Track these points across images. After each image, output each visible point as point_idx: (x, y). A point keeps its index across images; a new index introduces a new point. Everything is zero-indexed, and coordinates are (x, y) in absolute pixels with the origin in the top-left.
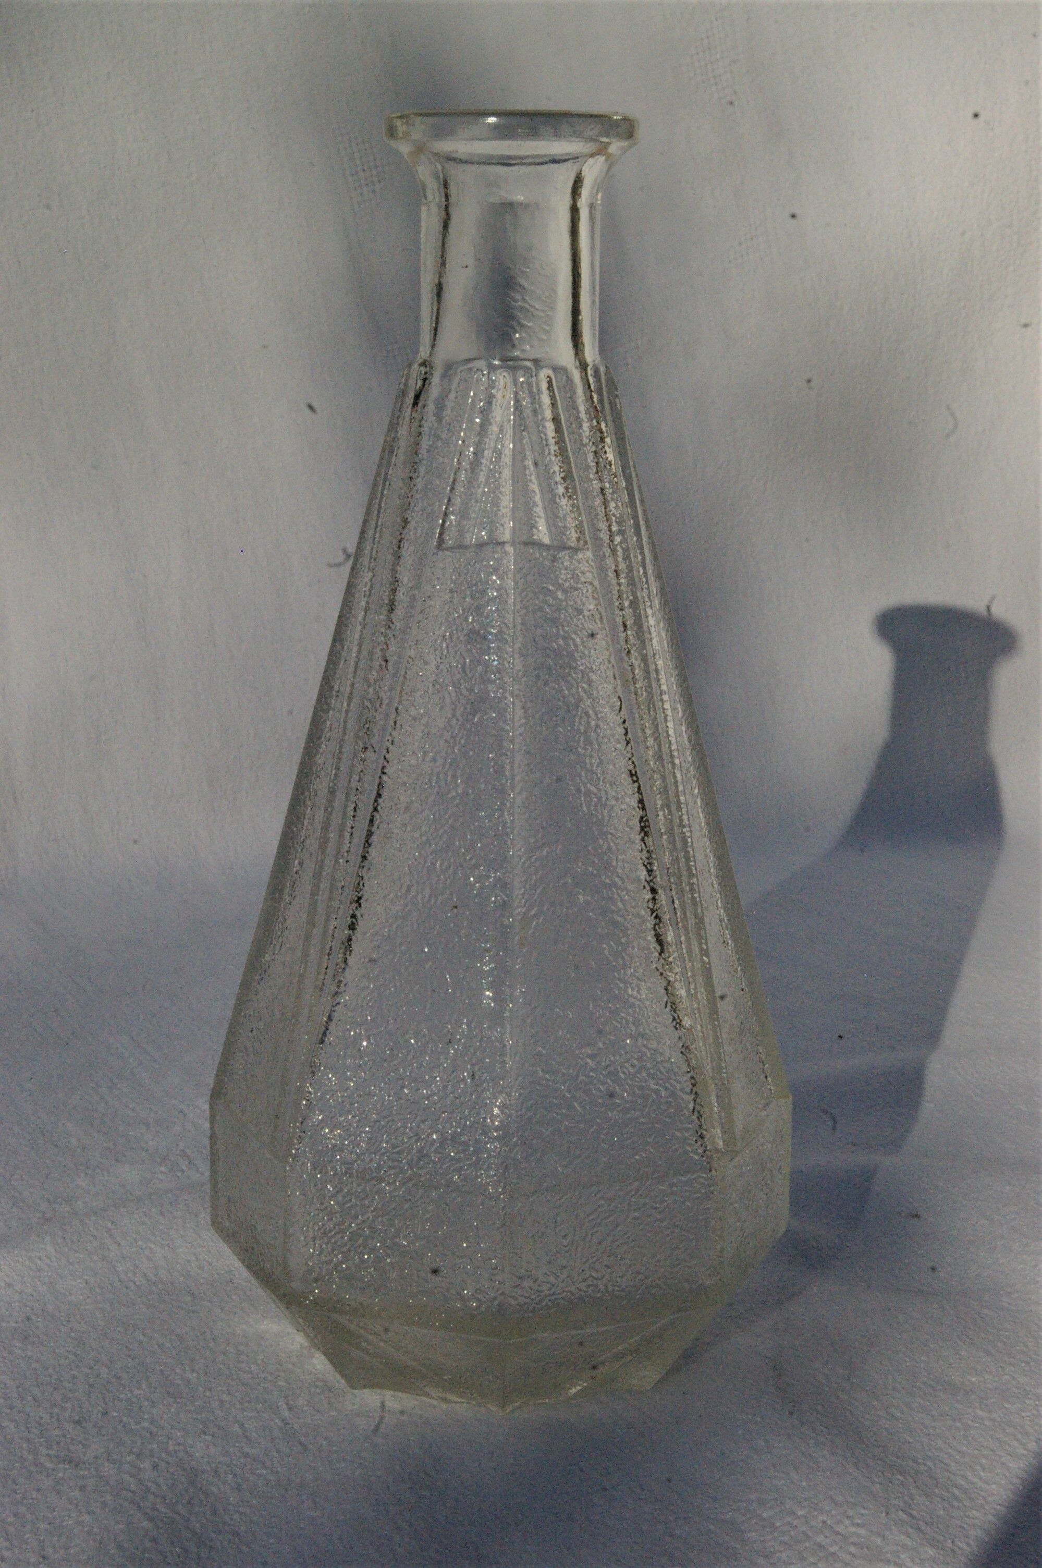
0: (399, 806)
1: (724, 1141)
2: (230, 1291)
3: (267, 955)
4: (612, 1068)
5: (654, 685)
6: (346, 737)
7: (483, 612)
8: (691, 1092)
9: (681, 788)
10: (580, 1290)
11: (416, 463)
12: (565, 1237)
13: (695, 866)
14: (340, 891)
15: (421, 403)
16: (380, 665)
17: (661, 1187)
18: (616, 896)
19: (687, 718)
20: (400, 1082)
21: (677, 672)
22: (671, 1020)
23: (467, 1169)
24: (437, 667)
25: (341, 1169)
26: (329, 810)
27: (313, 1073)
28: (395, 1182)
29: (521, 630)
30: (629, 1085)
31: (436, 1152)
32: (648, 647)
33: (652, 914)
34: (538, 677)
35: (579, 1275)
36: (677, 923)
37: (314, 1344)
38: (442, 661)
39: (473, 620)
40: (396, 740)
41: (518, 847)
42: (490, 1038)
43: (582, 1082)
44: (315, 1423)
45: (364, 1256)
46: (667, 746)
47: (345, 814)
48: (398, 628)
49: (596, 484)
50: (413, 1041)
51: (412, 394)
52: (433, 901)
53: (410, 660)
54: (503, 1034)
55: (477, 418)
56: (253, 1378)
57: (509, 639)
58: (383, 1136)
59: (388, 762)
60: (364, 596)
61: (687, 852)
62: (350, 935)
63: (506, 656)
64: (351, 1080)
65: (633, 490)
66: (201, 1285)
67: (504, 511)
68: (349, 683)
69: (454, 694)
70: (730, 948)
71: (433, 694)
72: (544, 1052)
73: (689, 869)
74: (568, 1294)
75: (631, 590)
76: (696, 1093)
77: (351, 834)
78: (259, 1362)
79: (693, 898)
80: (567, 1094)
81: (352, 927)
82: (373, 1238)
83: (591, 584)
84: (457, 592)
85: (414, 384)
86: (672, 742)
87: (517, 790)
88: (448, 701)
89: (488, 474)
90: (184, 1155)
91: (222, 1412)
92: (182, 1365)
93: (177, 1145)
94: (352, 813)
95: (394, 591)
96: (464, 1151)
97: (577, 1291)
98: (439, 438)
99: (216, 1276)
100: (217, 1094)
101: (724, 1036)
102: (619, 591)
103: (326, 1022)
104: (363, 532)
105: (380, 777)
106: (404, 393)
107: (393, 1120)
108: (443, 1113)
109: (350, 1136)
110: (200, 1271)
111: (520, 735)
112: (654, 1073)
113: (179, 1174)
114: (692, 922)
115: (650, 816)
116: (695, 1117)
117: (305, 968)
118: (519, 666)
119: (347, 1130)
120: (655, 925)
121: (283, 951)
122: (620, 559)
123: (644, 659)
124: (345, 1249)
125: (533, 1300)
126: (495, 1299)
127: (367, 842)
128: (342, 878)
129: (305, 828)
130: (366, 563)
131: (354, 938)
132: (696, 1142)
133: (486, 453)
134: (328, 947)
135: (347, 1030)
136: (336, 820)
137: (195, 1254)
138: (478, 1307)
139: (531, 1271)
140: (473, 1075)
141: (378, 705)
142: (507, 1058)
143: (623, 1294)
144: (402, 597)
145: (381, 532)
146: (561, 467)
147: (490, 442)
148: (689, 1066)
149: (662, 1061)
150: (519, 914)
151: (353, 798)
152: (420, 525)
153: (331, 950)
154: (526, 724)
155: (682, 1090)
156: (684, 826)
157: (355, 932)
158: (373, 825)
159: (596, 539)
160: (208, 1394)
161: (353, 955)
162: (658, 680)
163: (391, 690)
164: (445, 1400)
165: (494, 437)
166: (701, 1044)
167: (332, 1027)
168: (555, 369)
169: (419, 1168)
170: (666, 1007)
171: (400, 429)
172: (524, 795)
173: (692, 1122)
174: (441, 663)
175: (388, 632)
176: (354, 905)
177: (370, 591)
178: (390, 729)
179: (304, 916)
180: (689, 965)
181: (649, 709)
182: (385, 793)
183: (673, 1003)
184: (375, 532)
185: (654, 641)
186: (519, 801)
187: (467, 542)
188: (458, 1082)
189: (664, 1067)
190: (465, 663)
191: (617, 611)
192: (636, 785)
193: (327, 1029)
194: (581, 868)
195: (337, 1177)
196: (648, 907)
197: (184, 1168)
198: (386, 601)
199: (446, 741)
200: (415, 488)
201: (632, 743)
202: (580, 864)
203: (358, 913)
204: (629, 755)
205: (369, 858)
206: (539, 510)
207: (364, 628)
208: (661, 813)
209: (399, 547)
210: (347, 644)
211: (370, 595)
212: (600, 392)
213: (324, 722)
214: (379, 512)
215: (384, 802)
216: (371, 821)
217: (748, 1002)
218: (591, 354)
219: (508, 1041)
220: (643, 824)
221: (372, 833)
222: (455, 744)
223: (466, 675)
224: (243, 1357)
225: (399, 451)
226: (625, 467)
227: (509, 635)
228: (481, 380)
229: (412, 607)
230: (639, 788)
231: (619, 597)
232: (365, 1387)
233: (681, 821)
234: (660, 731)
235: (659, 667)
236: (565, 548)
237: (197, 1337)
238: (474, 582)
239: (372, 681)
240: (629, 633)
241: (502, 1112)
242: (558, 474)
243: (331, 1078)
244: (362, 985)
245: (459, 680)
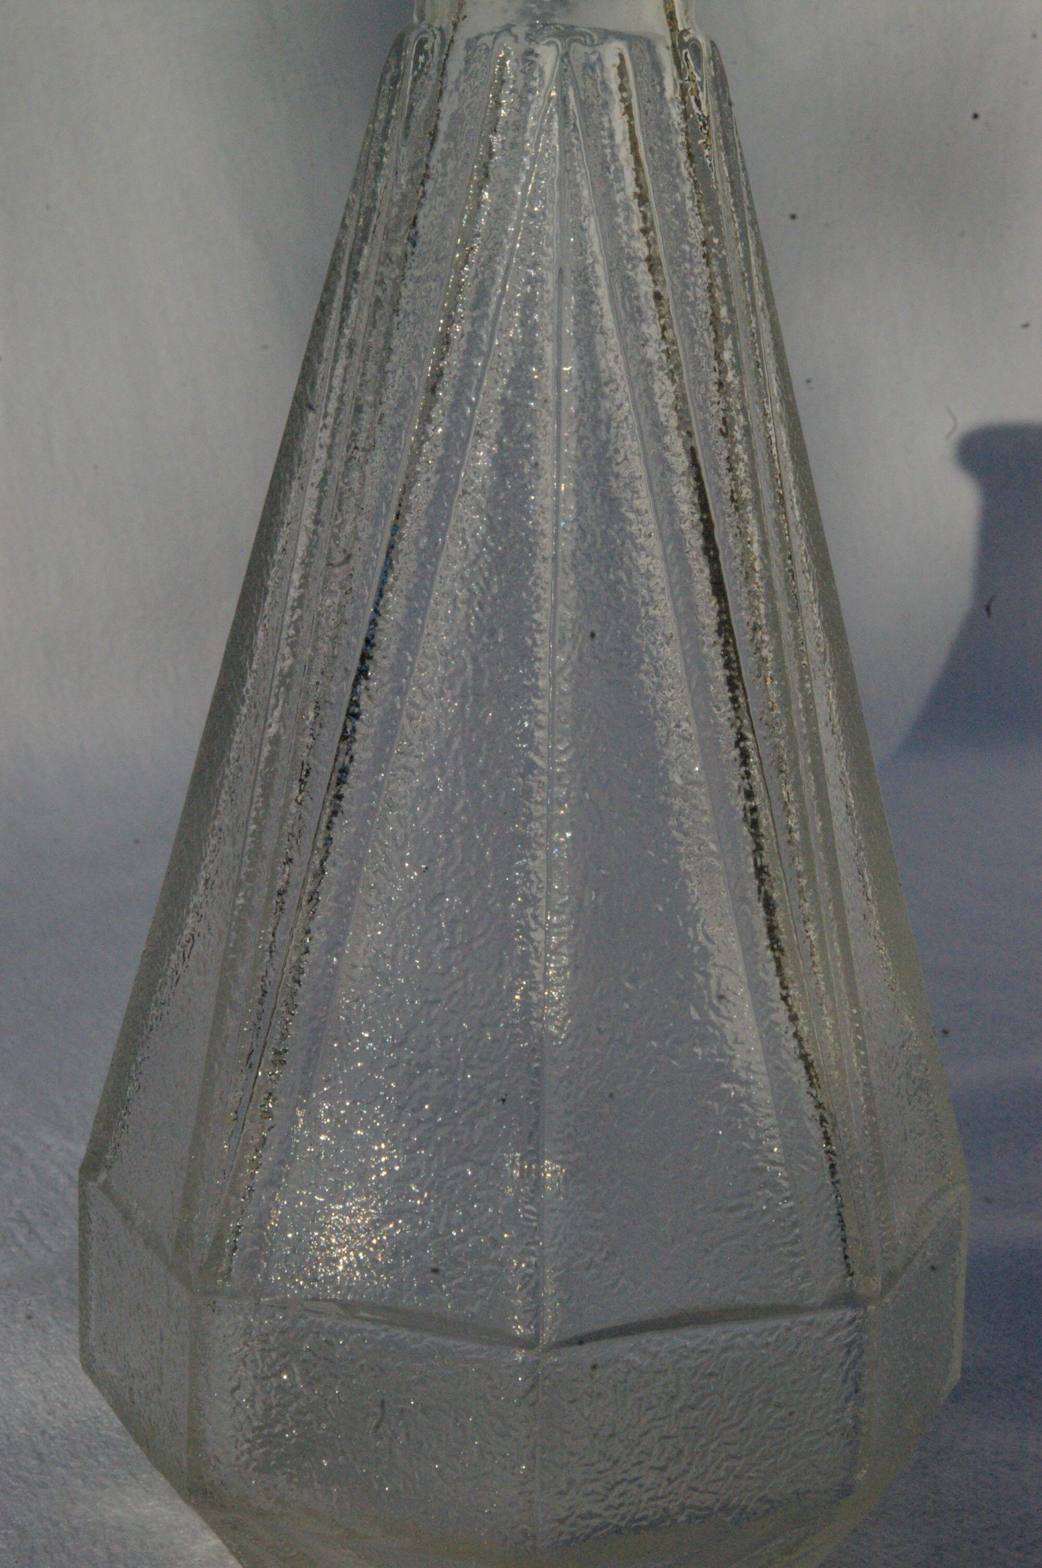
66: (53, 1438)
90: (23, 1220)
93: (11, 1204)
99: (74, 1425)
110: (50, 1418)
137: (42, 1391)
197: (22, 1240)
237: (47, 1530)
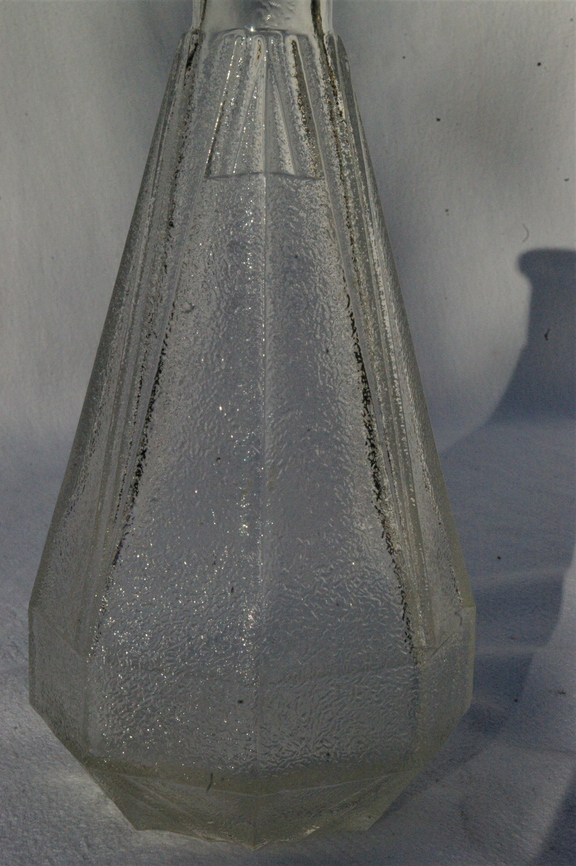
0: (175, 380)
1: (426, 641)
2: (45, 751)
3: (73, 496)
4: (341, 584)
5: (375, 287)
6: (134, 326)
7: (242, 228)
8: (402, 603)
9: (394, 368)
10: (315, 756)
11: (189, 111)
12: (303, 715)
13: (405, 428)
14: (129, 446)
15: (193, 62)
16: (161, 270)
17: (378, 676)
18: (344, 451)
19: (399, 313)
20: (175, 595)
21: (391, 278)
22: (386, 547)
23: (228, 663)
24: (206, 271)
25: (129, 663)
26: (121, 383)
27: (108, 587)
28: (170, 672)
29: (272, 241)
30: (354, 598)
31: (203, 649)
32: (370, 257)
33: (372, 466)
34: (285, 278)
35: (314, 744)
36: (392, 472)
37: (107, 795)
38: (209, 266)
39: (234, 233)
40: (173, 328)
41: (268, 412)
42: (246, 560)
43: (318, 595)
44: (108, 858)
45: (146, 729)
46: (384, 334)
47: (133, 385)
48: (174, 240)
49: (330, 128)
50: (185, 563)
51: (186, 57)
52: (201, 454)
53: (184, 265)
54: (256, 558)
55: (237, 74)
56: (60, 821)
57: (262, 249)
58: (162, 636)
59: (166, 345)
60: (148, 216)
61: (399, 417)
62: (137, 480)
63: (259, 261)
64: (137, 593)
65: (359, 134)
67: (258, 147)
68: (136, 284)
69: (218, 292)
70: (430, 491)
71: (202, 292)
72: (288, 571)
73: (401, 430)
74: (306, 760)
75: (357, 212)
76: (405, 604)
77: (138, 402)
78: (66, 808)
79: (403, 453)
80: (306, 604)
81: (139, 474)
82: (154, 716)
83: (327, 206)
84: (221, 212)
85: (188, 48)
86: (388, 331)
87: (268, 367)
88: (214, 297)
89: (246, 119)
91: (36, 849)
92: (6, 810)
94: (139, 385)
95: (172, 211)
96: (225, 648)
97: (312, 757)
98: (208, 91)
100: (33, 603)
101: (427, 559)
102: (347, 212)
103: (118, 548)
104: (147, 167)
105: (160, 357)
106: (179, 57)
107: (170, 624)
108: (209, 618)
109: (137, 636)
111: (270, 324)
112: (374, 589)
113: (9, 660)
114: (402, 471)
115: (372, 388)
116: (404, 622)
117: (102, 506)
118: (269, 269)
119: (134, 632)
120: (374, 473)
121: (84, 493)
122: (349, 188)
123: (367, 266)
124: (132, 724)
125: (278, 764)
126: (249, 763)
127: (150, 407)
128: (131, 436)
129: (102, 397)
130: (150, 191)
131: (139, 482)
132: (405, 641)
133: (244, 102)
134: (120, 490)
135: (134, 554)
136: (126, 390)
138: (236, 769)
139: (276, 742)
140: (232, 589)
141: (159, 301)
142: (259, 577)
143: (348, 759)
144: (178, 216)
145: (162, 166)
146: (303, 114)
147: (247, 93)
148: (400, 582)
149: (380, 579)
150: (268, 464)
151: (139, 374)
152: (193, 160)
153: (121, 492)
154: (275, 315)
155: (394, 601)
156: (396, 397)
157: (141, 478)
158: (155, 395)
159: (331, 172)
160: (26, 834)
161: (139, 495)
162: (377, 283)
163: (169, 289)
164: (208, 839)
165: (250, 89)
166: (409, 566)
167: (122, 552)
168: (299, 36)
169: (189, 663)
170: (382, 537)
171: (176, 85)
172: (274, 371)
173: (401, 626)
174: (209, 268)
175: (167, 243)
176: (140, 457)
177: (153, 212)
178: (168, 319)
179: (101, 466)
180: (400, 504)
181: (370, 306)
182: (164, 370)
183: (388, 533)
184: (157, 166)
185: (375, 254)
186: (270, 375)
187: (228, 173)
188: (221, 594)
189: (381, 584)
190: (227, 268)
191: (346, 228)
192: (360, 364)
193: (118, 553)
194: (317, 428)
195: (126, 668)
196: (369, 459)
198: (166, 220)
199: (212, 329)
200: (189, 131)
201: (357, 331)
202: (317, 425)
203: (142, 463)
204: (355, 341)
205: (152, 420)
206: (286, 147)
207: (148, 241)
208: (379, 387)
209: (176, 177)
210: (134, 254)
211: (153, 216)
212: (333, 56)
213: (118, 315)
214: (160, 150)
215: (163, 376)
216: (154, 392)
217: (443, 533)
218: (326, 27)
219: (260, 563)
220: (365, 395)
221: (154, 400)
222: (219, 331)
223: (228, 277)
224: (54, 805)
225: (176, 102)
226: (352, 116)
227: (262, 245)
228: (241, 44)
229: (185, 224)
230: (363, 366)
231: (348, 217)
232: (146, 829)
233: (395, 393)
234: (379, 323)
235: (378, 273)
236: (305, 177)
238: (235, 204)
239: (154, 282)
240: (355, 245)
241: (255, 618)
242: (300, 118)
243: (122, 591)
244: (146, 519)
245: (222, 281)
